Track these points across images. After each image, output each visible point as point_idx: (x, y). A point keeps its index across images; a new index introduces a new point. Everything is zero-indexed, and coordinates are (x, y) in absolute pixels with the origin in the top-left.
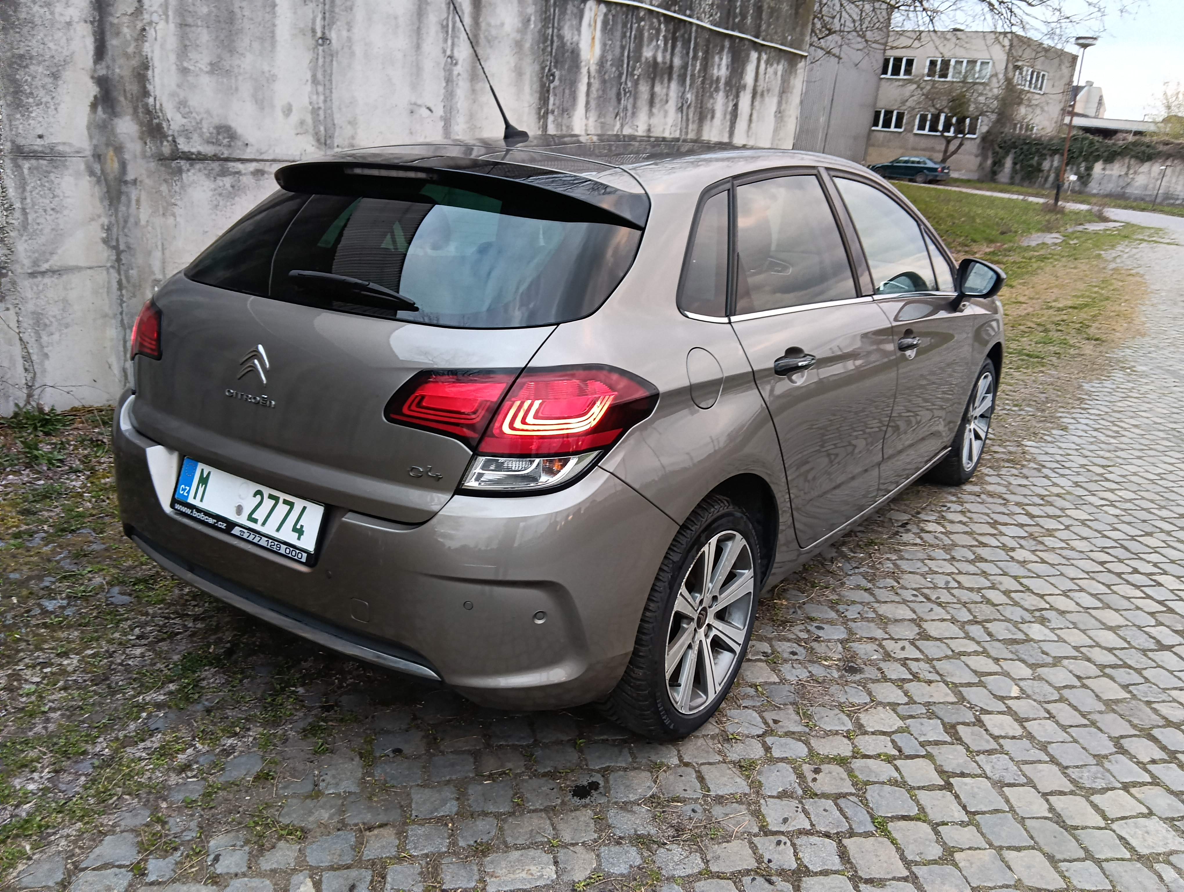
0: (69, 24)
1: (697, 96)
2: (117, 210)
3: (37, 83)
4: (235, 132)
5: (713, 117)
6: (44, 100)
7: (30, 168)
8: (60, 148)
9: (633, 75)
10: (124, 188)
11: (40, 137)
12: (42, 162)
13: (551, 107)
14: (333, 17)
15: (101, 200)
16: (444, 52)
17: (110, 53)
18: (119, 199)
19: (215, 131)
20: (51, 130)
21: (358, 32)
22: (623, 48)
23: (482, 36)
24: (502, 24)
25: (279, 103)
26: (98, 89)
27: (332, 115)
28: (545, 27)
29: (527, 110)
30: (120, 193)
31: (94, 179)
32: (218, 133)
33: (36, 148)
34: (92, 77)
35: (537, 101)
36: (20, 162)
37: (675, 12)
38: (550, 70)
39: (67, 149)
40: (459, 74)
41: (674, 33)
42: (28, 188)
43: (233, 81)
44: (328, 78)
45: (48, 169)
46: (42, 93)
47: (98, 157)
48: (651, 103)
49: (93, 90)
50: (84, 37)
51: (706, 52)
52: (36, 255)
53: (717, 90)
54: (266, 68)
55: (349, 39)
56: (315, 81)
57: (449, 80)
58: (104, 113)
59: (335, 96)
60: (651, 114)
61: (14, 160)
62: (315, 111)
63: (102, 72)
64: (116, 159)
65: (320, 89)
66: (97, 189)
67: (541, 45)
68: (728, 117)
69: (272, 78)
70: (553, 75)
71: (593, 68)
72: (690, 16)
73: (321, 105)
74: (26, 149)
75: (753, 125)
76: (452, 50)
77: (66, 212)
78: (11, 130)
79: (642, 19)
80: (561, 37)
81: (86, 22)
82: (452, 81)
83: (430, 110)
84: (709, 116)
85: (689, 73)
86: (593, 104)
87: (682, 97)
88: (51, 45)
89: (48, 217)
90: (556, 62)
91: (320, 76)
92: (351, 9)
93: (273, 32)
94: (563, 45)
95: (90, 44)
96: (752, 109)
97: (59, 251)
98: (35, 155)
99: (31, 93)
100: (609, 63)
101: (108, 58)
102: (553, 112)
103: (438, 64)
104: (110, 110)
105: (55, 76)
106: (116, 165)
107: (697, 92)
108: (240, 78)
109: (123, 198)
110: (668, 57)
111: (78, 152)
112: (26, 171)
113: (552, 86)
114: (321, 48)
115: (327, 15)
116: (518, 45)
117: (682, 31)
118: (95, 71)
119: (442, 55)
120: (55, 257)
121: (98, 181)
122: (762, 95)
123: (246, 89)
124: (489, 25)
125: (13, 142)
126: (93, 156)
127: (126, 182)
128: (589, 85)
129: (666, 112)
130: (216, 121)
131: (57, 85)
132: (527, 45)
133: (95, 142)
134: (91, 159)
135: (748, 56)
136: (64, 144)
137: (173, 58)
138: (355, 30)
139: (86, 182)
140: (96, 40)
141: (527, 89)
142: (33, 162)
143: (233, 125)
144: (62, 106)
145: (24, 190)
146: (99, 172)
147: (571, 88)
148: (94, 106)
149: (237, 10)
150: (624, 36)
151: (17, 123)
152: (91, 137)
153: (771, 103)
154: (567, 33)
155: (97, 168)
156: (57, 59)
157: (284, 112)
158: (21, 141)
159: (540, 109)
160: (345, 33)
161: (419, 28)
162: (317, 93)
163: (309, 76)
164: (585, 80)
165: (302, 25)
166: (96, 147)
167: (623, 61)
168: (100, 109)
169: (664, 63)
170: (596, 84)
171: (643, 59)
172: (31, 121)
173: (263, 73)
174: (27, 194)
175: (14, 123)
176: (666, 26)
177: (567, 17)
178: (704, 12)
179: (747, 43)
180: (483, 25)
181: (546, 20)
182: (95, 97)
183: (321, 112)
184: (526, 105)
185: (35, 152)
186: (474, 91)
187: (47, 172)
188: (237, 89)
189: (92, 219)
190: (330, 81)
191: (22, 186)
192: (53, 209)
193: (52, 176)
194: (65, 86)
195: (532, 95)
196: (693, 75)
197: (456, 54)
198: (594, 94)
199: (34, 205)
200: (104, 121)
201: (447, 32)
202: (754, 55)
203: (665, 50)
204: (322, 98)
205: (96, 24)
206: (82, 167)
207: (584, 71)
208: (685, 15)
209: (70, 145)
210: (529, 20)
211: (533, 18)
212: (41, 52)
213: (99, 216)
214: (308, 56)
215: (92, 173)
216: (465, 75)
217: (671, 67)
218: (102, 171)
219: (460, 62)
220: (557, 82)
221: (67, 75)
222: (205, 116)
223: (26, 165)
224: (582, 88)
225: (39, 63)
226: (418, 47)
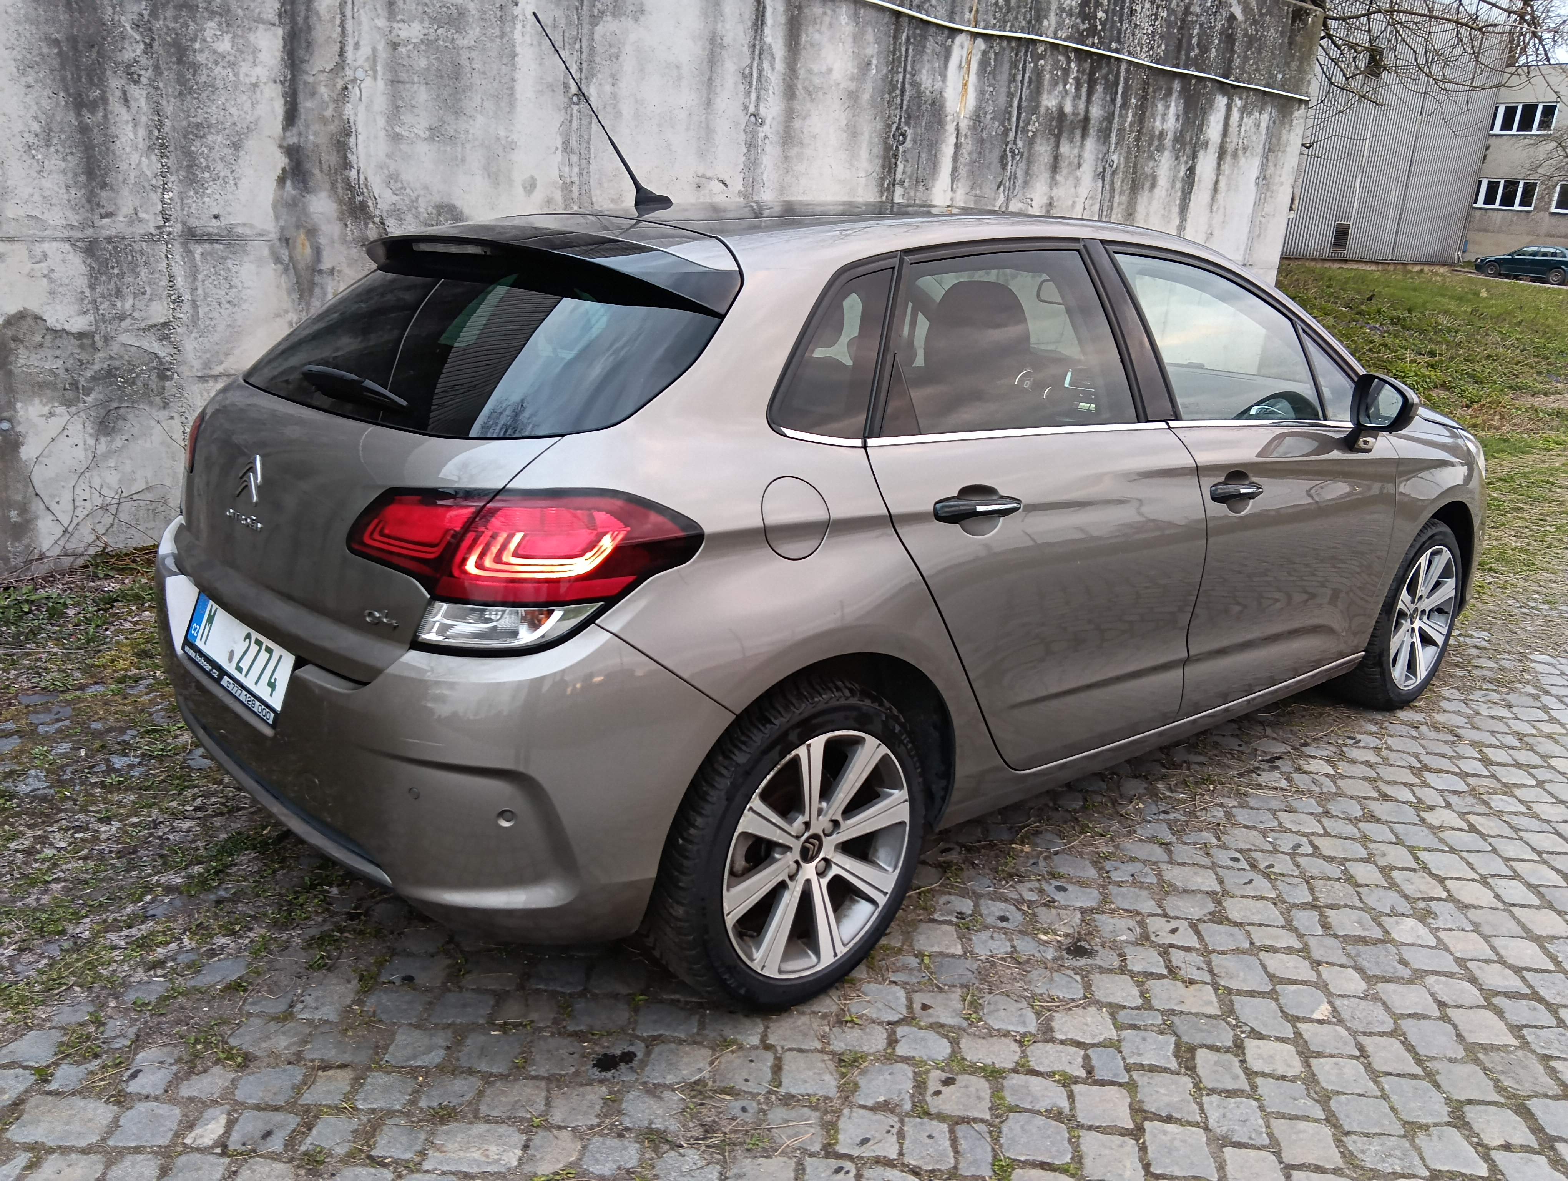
0: (255, 85)
1: (1127, 159)
2: (308, 304)
3: (216, 155)
4: (462, 213)
5: (1153, 186)
6: (222, 174)
7: (202, 254)
8: (239, 230)
9: (1025, 131)
10: (317, 279)
11: (216, 217)
12: (217, 246)
13: (899, 176)
14: (592, 68)
15: (289, 293)
16: (746, 108)
17: (303, 117)
18: (311, 292)
19: (434, 211)
20: (229, 209)
21: (626, 85)
22: (1011, 96)
23: (800, 87)
24: (830, 71)
25: (519, 177)
26: (287, 160)
27: (589, 192)
28: (893, 71)
29: (863, 181)
30: (313, 284)
31: (280, 267)
32: (439, 214)
33: (210, 230)
34: (281, 147)
35: (878, 169)
36: (191, 246)
37: (1093, 45)
38: (898, 128)
39: (248, 231)
40: (766, 137)
41: (1091, 74)
42: (200, 277)
43: (459, 149)
44: (584, 145)
45: (225, 254)
46: (220, 166)
47: (286, 241)
48: (1055, 167)
49: (281, 161)
50: (272, 99)
51: (1144, 98)
52: (208, 355)
53: (1160, 148)
54: (502, 133)
55: (614, 96)
56: (567, 148)
57: (751, 145)
58: (294, 188)
59: (593, 167)
60: (1053, 183)
61: (184, 244)
62: (567, 187)
63: (292, 139)
64: (308, 244)
65: (574, 158)
66: (284, 279)
67: (887, 96)
68: (1179, 185)
69: (511, 146)
70: (904, 135)
71: (964, 124)
72: (1117, 51)
73: (575, 179)
74: (199, 232)
75: (1220, 196)
76: (757, 106)
77: (245, 306)
78: (182, 210)
79: (1041, 57)
80: (915, 85)
81: (275, 82)
82: (756, 147)
83: (725, 184)
84: (1147, 185)
85: (1115, 126)
86: (963, 171)
87: (1105, 158)
88: (233, 111)
89: (222, 311)
90: (909, 117)
91: (574, 143)
92: (617, 58)
93: (512, 89)
94: (919, 94)
95: (279, 108)
96: (1218, 175)
97: (236, 352)
98: (209, 238)
99: (208, 167)
100: (988, 117)
101: (300, 123)
102: (902, 183)
103: (737, 124)
104: (301, 185)
105: (236, 146)
106: (308, 251)
107: (1129, 152)
108: (468, 146)
109: (317, 291)
110: (1082, 105)
111: (262, 235)
112: (198, 257)
113: (901, 148)
114: (576, 108)
115: (585, 65)
116: (853, 97)
117: (1104, 71)
118: (284, 138)
119: (743, 114)
120: (231, 359)
121: (286, 270)
122: (1235, 155)
123: (475, 159)
124: (810, 71)
125: (184, 223)
126: (280, 239)
127: (320, 272)
128: (957, 146)
129: (1078, 179)
130: (437, 199)
131: (238, 157)
132: (866, 97)
133: (282, 223)
134: (278, 243)
135: (1211, 102)
136: (244, 224)
137: (381, 122)
138: (622, 84)
139: (270, 271)
140: (286, 102)
141: (864, 153)
142: (207, 246)
143: (458, 204)
144: (243, 180)
145: (195, 279)
146: (286, 259)
147: (930, 151)
148: (281, 180)
149: (464, 62)
150: (1013, 79)
151: (190, 201)
152: (277, 218)
153: (1251, 167)
154: (926, 80)
155: (285, 254)
156: (239, 126)
157: (525, 188)
158: (193, 222)
159: (883, 179)
160: (608, 88)
161: (710, 79)
162: (570, 165)
163: (559, 143)
164: (952, 140)
165: (550, 79)
166: (282, 229)
167: (1010, 113)
168: (289, 183)
169: (1075, 114)
170: (968, 145)
171: (1042, 110)
172: (207, 200)
173: (498, 139)
174: (199, 284)
175: (185, 201)
176: (1079, 65)
177: (926, 58)
178: (1140, 44)
179: (1209, 84)
180: (802, 73)
181: (895, 62)
182: (284, 170)
183: (575, 189)
184: (863, 174)
185: (209, 234)
186: (786, 158)
187: (222, 258)
188: (463, 160)
189: (278, 315)
190: (588, 148)
191: (193, 274)
192: (229, 302)
193: (229, 263)
194: (247, 157)
195: (871, 161)
196: (1121, 130)
197: (763, 111)
198: (965, 158)
199: (206, 296)
200: (294, 199)
201: (750, 83)
202: (1221, 101)
203: (1078, 96)
204: (576, 170)
205: (287, 84)
206: (266, 252)
207: (951, 128)
208: (1110, 50)
209: (252, 226)
210: (869, 64)
211: (874, 62)
212: (221, 119)
213: (287, 312)
214: (559, 118)
215: (278, 260)
216: (774, 138)
217: (1087, 119)
218: (291, 258)
219: (768, 122)
220: (908, 144)
221: (250, 144)
222: (422, 192)
223: (198, 250)
224: (947, 150)
225: (218, 133)
226: (709, 103)
